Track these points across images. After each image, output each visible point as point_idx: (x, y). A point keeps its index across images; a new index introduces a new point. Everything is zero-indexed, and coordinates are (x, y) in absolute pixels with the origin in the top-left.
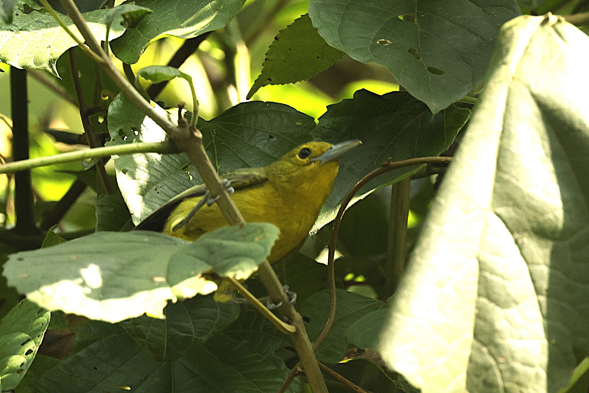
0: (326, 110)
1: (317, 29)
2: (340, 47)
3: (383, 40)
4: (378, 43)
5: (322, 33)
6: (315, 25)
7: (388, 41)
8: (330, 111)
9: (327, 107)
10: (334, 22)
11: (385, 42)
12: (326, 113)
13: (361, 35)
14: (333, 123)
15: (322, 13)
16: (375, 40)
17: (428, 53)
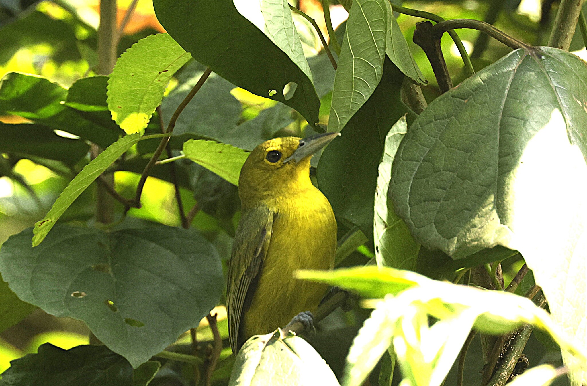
0: (9, 365)
1: (7, 284)
2: (33, 302)
3: (77, 292)
4: (72, 295)
5: (13, 288)
6: (5, 279)
7: (83, 293)
8: (13, 367)
9: (11, 362)
10: (24, 276)
11: (80, 295)
12: (10, 368)
13: (54, 288)
14: (16, 379)
15: (11, 266)
16: (69, 292)
17: (125, 304)
